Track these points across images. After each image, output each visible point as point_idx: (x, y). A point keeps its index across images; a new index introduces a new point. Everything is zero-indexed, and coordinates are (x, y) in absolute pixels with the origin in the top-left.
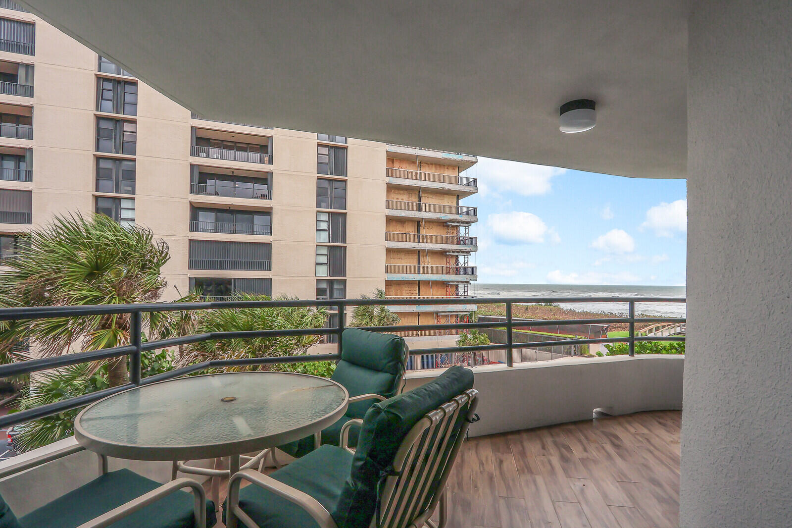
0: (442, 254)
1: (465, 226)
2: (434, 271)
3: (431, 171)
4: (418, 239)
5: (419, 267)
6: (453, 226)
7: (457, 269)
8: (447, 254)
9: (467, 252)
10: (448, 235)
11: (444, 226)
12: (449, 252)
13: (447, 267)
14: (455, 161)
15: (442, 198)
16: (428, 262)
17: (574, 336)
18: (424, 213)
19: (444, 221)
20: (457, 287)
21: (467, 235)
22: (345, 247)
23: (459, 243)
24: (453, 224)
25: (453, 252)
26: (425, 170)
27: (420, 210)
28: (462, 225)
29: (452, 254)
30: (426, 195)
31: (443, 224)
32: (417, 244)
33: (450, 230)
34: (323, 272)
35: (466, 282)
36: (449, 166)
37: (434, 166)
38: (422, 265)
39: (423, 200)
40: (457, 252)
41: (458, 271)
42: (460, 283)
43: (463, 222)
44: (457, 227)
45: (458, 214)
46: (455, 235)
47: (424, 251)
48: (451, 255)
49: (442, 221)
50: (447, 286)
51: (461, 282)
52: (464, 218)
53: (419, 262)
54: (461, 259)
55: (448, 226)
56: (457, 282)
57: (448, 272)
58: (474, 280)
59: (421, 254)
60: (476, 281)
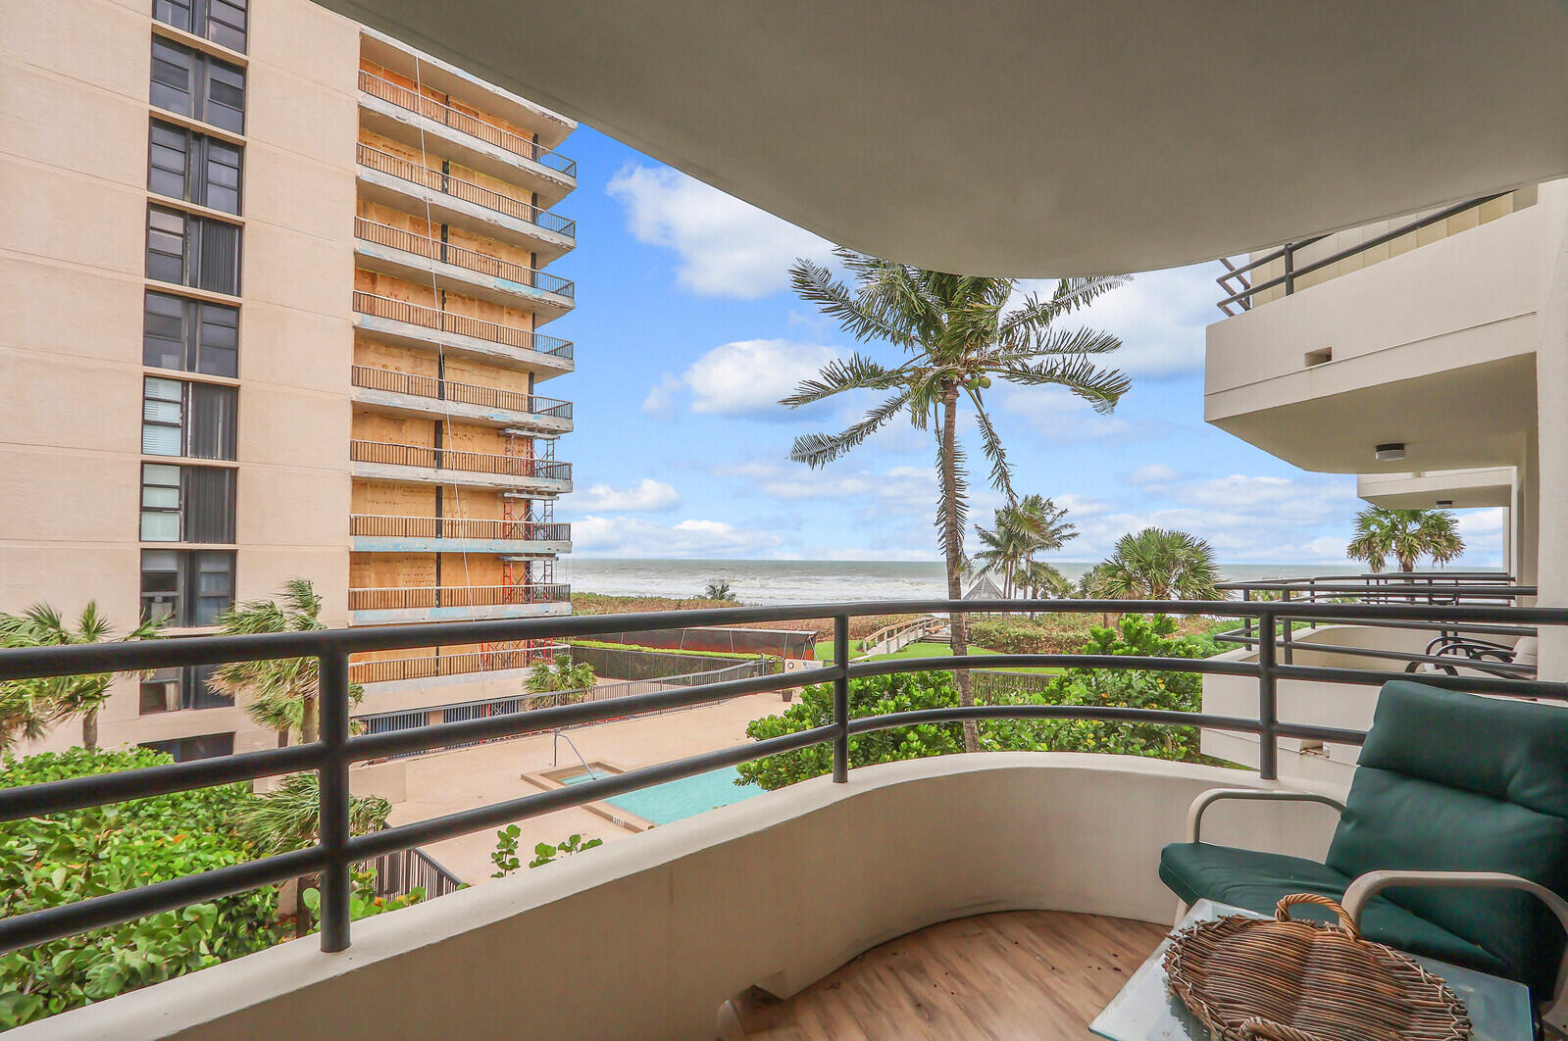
0: (495, 494)
1: (548, 439)
2: (475, 532)
3: (474, 315)
4: (438, 460)
5: (439, 524)
6: (520, 438)
7: (528, 527)
8: (506, 495)
9: (550, 494)
10: (509, 455)
11: (499, 436)
12: (510, 491)
13: (505, 524)
14: (525, 299)
15: (494, 375)
16: (458, 512)
17: (759, 656)
18: (451, 403)
19: (499, 425)
20: (528, 565)
21: (550, 458)
22: (234, 471)
23: (532, 473)
24: (518, 432)
25: (519, 491)
26: (455, 310)
27: (441, 396)
28: (539, 435)
29: (517, 495)
30: (457, 366)
31: (499, 431)
32: (432, 471)
33: (515, 446)
34: (166, 532)
35: (548, 555)
36: (512, 309)
37: (476, 303)
38: (446, 518)
39: (450, 376)
40: (529, 492)
41: (529, 532)
42: (535, 558)
43: (541, 431)
44: (530, 440)
45: (530, 411)
46: (524, 457)
47: (451, 487)
48: (514, 498)
49: (492, 425)
50: (506, 564)
51: (537, 555)
52: (544, 421)
53: (439, 512)
54: (537, 505)
55: (509, 436)
56: (527, 555)
57: (508, 533)
58: (565, 552)
59: (444, 494)
60: (570, 552)
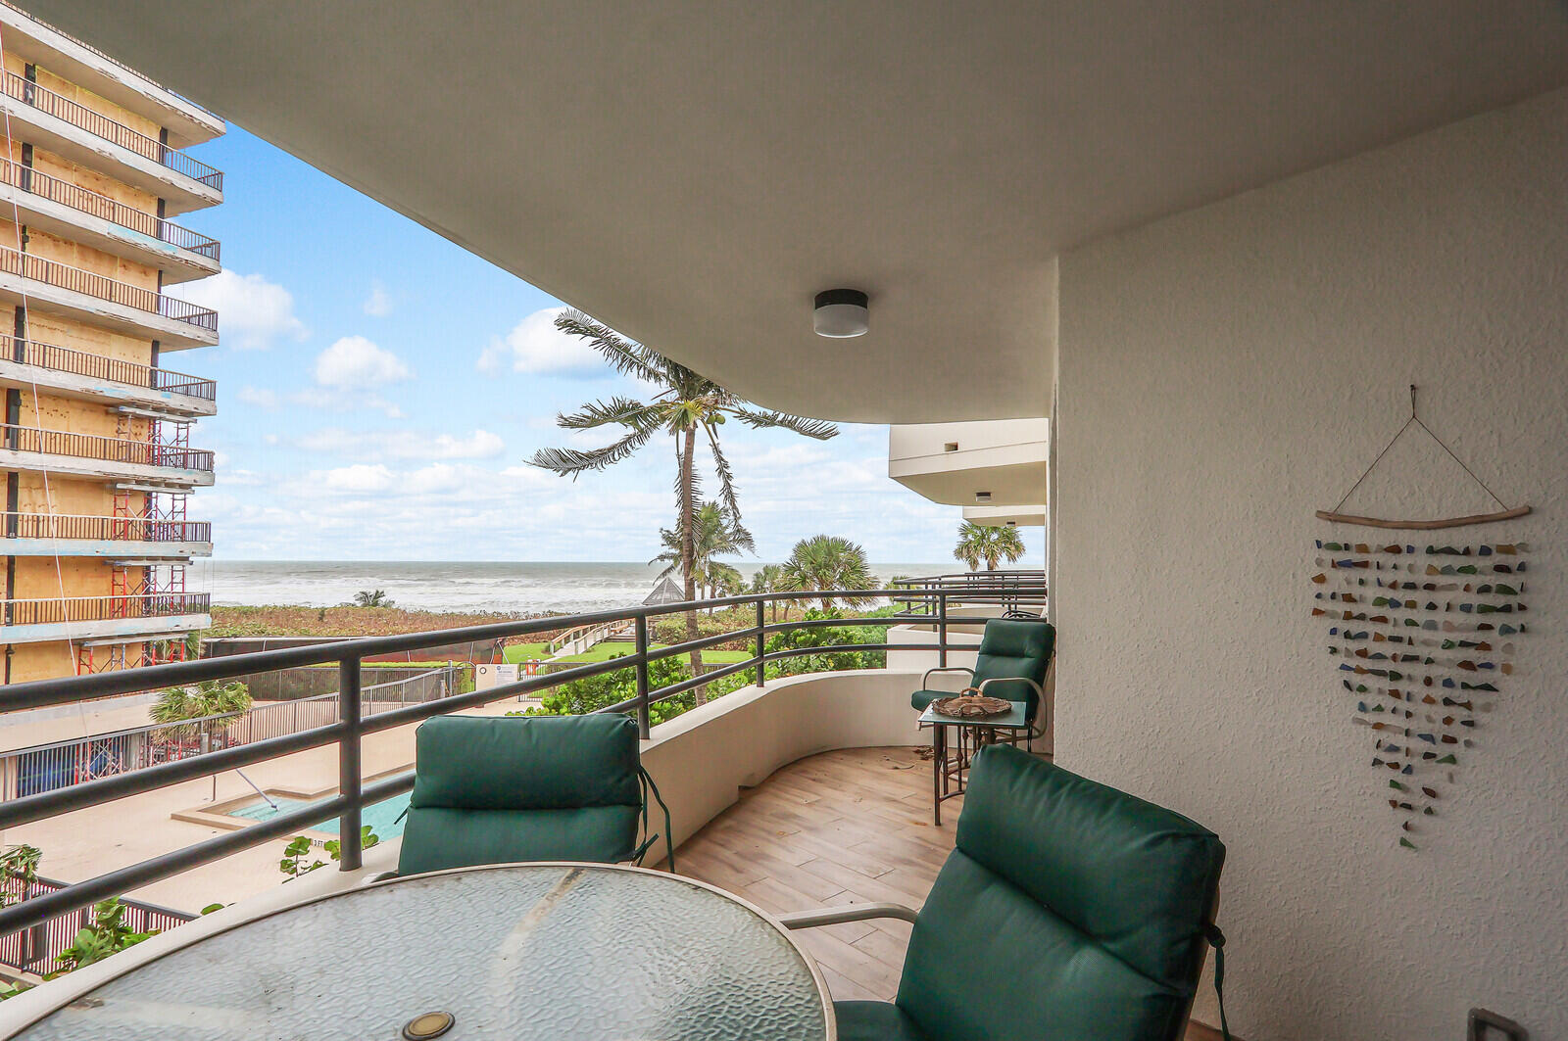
0: (101, 485)
1: (178, 422)
3: (70, 262)
4: (11, 439)
5: (12, 520)
6: (138, 418)
7: (148, 525)
8: (119, 486)
9: (182, 486)
10: (123, 438)
11: (107, 413)
12: (124, 481)
13: (116, 522)
14: (152, 253)
15: (101, 339)
16: (51, 506)
17: (446, 663)
18: (39, 370)
19: (110, 401)
20: (147, 571)
21: (183, 445)
23: (154, 460)
24: (139, 411)
25: (138, 482)
26: (41, 253)
27: (19, 358)
28: (168, 416)
29: (134, 487)
30: (44, 322)
31: (110, 409)
32: (6, 453)
33: (129, 427)
35: (178, 559)
36: (129, 261)
37: (75, 249)
38: (25, 511)
39: (31, 334)
40: (153, 484)
41: (149, 533)
42: (161, 562)
43: (172, 411)
44: (152, 421)
45: (153, 386)
46: (144, 440)
47: (34, 475)
48: (131, 490)
49: (102, 400)
50: (121, 570)
51: (164, 559)
52: (175, 401)
53: (12, 504)
54: (164, 502)
55: (124, 416)
56: (149, 558)
57: (123, 532)
58: (203, 555)
59: (21, 483)
60: (210, 555)
